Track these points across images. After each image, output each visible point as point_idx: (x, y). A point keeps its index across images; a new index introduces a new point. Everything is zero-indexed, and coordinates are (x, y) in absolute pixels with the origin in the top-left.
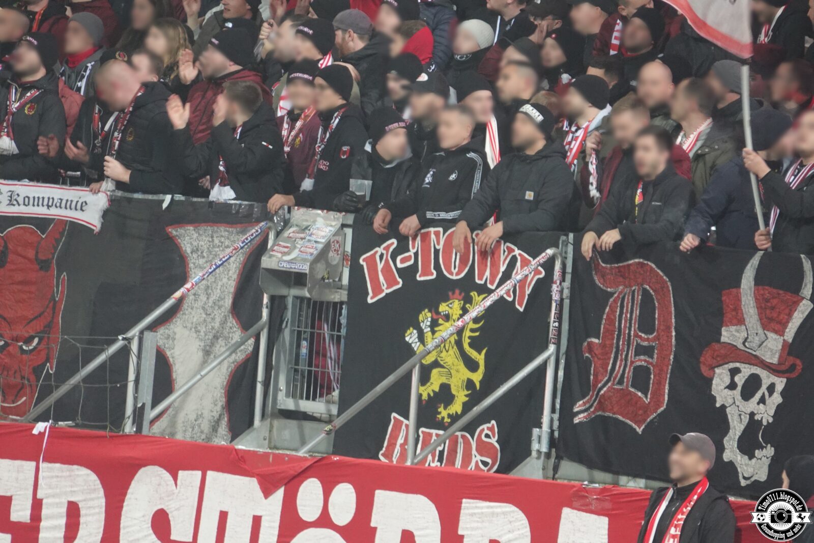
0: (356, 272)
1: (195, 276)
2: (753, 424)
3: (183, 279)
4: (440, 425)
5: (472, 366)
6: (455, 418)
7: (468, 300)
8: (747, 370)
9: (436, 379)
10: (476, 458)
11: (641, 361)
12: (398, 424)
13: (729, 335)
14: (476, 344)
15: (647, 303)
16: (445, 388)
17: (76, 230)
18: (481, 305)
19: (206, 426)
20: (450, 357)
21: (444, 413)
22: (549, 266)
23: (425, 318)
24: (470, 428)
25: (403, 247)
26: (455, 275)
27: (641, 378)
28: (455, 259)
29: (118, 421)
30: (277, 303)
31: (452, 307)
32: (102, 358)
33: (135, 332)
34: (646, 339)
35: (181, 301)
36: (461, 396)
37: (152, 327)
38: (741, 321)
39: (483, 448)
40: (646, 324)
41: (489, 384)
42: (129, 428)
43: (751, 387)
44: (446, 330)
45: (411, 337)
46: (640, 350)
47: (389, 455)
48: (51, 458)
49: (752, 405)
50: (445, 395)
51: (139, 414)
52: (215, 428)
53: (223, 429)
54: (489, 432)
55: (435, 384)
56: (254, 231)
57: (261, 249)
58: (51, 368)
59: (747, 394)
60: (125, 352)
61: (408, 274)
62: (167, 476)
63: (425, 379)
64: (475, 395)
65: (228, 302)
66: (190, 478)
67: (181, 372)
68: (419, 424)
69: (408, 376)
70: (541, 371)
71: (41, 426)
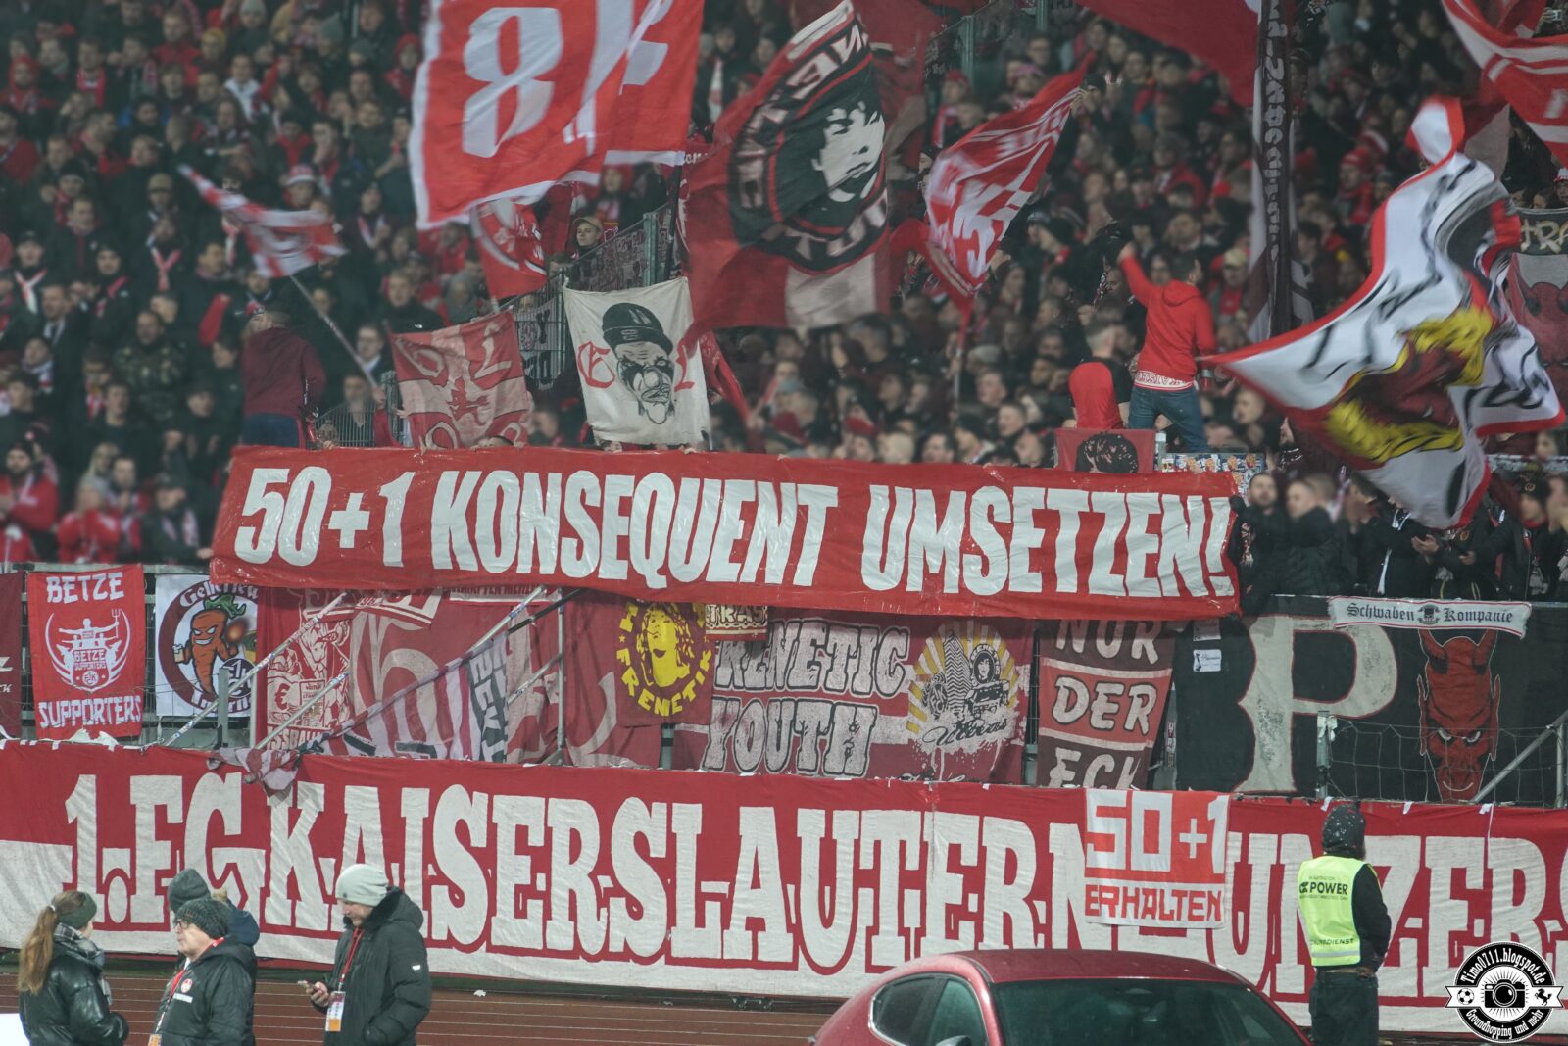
17: (1505, 636)
29: (1551, 798)
32: (1533, 745)
33: (1560, 720)
48: (1495, 834)
58: (1493, 757)
71: (1486, 807)
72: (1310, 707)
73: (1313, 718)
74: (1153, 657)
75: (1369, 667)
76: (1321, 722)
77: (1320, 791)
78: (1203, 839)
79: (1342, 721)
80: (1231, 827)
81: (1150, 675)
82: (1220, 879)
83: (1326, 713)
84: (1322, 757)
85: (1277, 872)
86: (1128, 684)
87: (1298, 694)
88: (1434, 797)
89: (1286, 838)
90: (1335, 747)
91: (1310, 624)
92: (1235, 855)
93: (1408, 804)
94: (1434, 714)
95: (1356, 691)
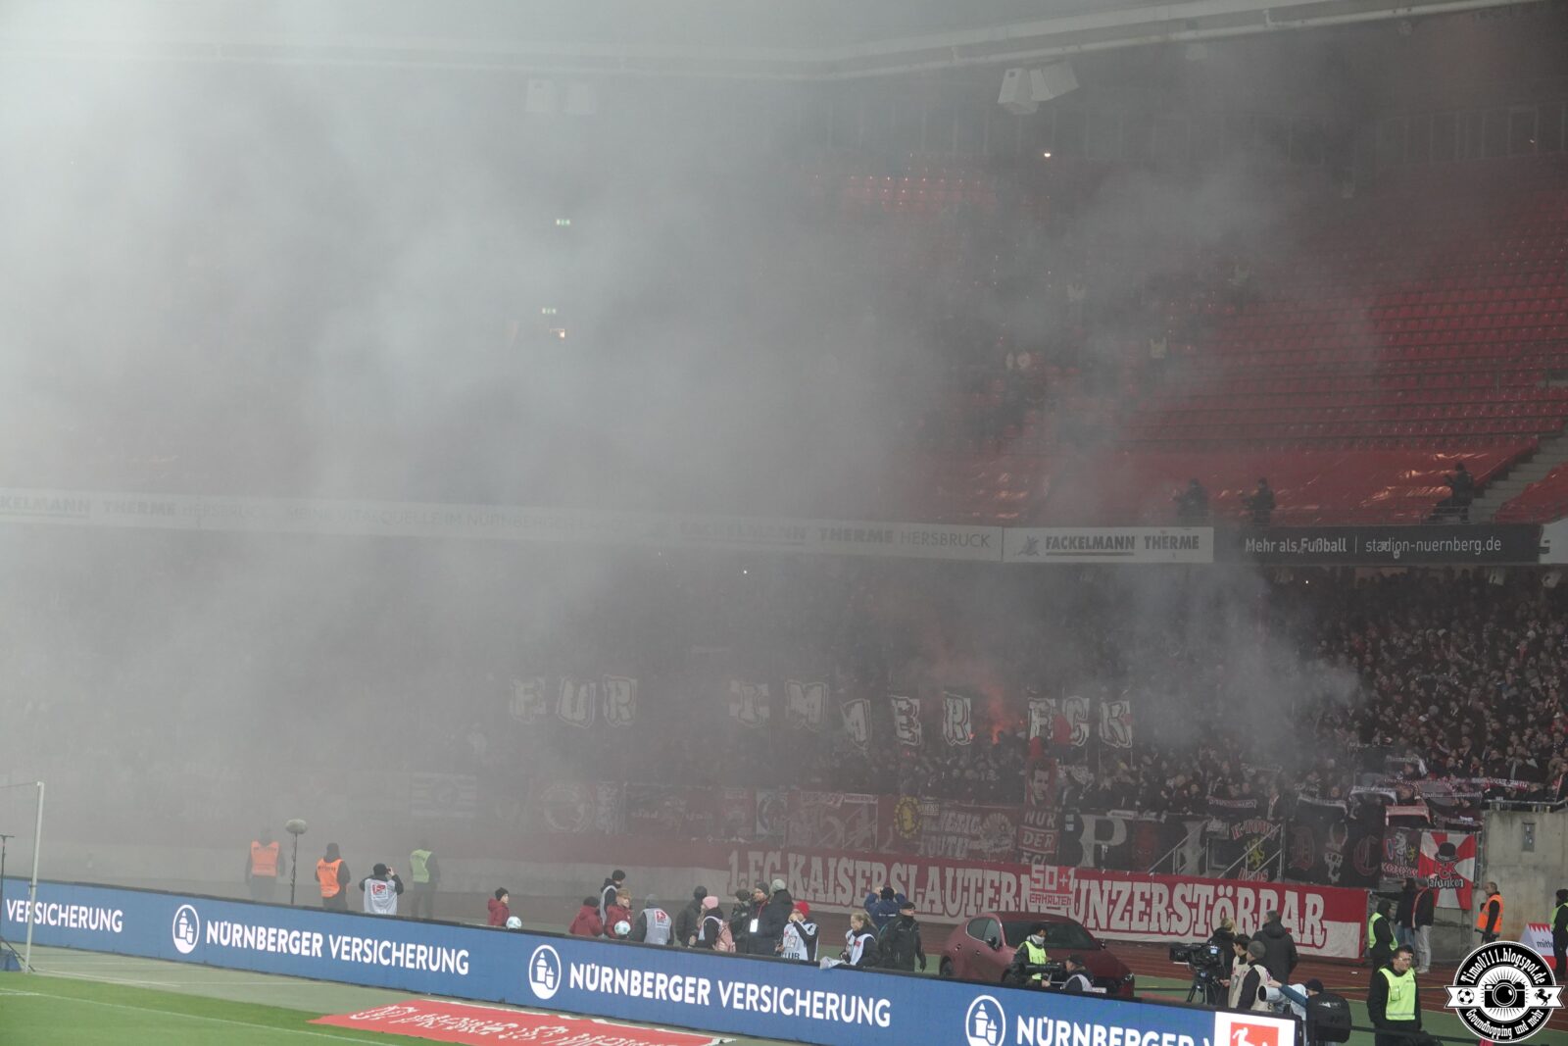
0: (1230, 831)
1: (1190, 834)
2: (1335, 868)
3: (1187, 835)
4: (1254, 870)
6: (1257, 868)
7: (1260, 838)
8: (1333, 854)
9: (1252, 858)
10: (1262, 878)
11: (1306, 852)
12: (1243, 871)
13: (1328, 845)
14: (1262, 849)
15: (1306, 838)
16: (1254, 860)
17: (1159, 823)
18: (1262, 838)
19: (1193, 872)
20: (1256, 853)
21: (1254, 867)
23: (1249, 843)
24: (1261, 871)
25: (1242, 825)
26: (1256, 831)
27: (1306, 857)
28: (1256, 828)
29: (1172, 872)
30: (1211, 840)
31: (1256, 840)
32: (1166, 856)
33: (1175, 849)
34: (1306, 847)
35: (1186, 841)
36: (1259, 863)
37: (1179, 847)
38: (1330, 841)
39: (1264, 876)
40: (1307, 843)
41: (1265, 859)
42: (1174, 873)
43: (1334, 858)
45: (1245, 848)
46: (1305, 850)
47: (1241, 878)
48: (1155, 882)
49: (1335, 863)
51: (1176, 870)
52: (1196, 873)
53: (1198, 873)
54: (1266, 872)
55: (1252, 860)
56: (1204, 822)
57: (1206, 826)
58: (1154, 859)
60: (1171, 856)
61: (1244, 832)
62: (1184, 885)
63: (1249, 858)
64: (1262, 863)
65: (1199, 841)
66: (1190, 886)
67: (1187, 859)
68: (1249, 870)
69: (1245, 858)
70: (1278, 856)
71: (1152, 874)
72: (1100, 842)
73: (1100, 846)
74: (1053, 826)
75: (1118, 831)
76: (1103, 847)
77: (1102, 867)
78: (1067, 881)
79: (1109, 846)
80: (1076, 877)
81: (1052, 831)
82: (1071, 893)
83: (1105, 844)
84: (1103, 857)
85: (1088, 891)
86: (1046, 834)
87: (1096, 838)
88: (1136, 871)
89: (1091, 881)
90: (1107, 855)
91: (1101, 818)
92: (1076, 886)
93: (1128, 873)
94: (1137, 845)
95: (1114, 838)
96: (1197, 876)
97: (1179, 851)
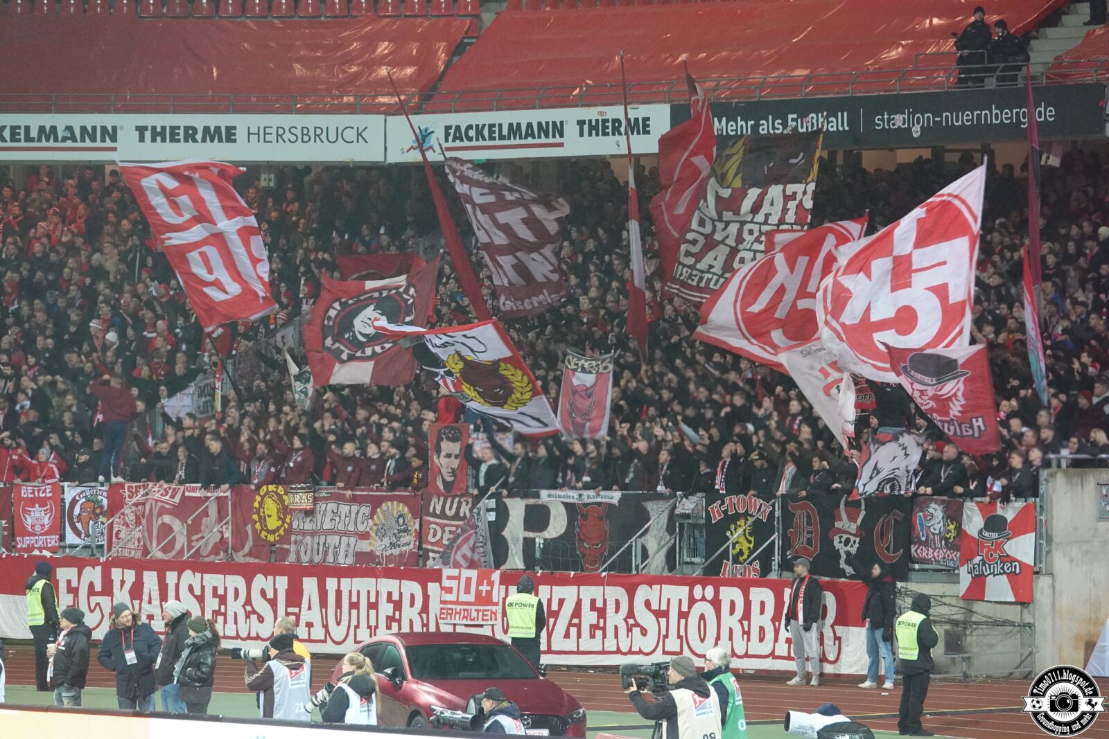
0: (707, 512)
1: (653, 518)
2: (849, 555)
3: (649, 520)
4: (741, 563)
5: (749, 542)
6: (745, 560)
7: (747, 519)
8: (845, 536)
9: (738, 547)
10: (753, 573)
11: (809, 536)
12: (726, 564)
13: (838, 525)
14: (750, 534)
15: (809, 517)
16: (741, 550)
17: (611, 505)
18: (751, 520)
19: (660, 569)
20: (742, 540)
21: (741, 559)
22: (773, 505)
23: (732, 527)
24: (750, 563)
25: (723, 503)
26: (741, 511)
27: (809, 541)
28: (741, 505)
29: (630, 570)
30: (681, 526)
31: (742, 522)
32: (622, 549)
33: (634, 539)
34: (810, 529)
35: (648, 528)
36: (746, 553)
37: (640, 537)
38: (841, 519)
39: (755, 570)
40: (809, 524)
41: (755, 549)
42: (634, 572)
43: (847, 542)
44: (740, 531)
45: (728, 534)
46: (808, 532)
47: (724, 574)
48: (608, 585)
49: (848, 548)
50: (741, 553)
51: (637, 567)
52: (663, 570)
53: (666, 570)
54: (757, 565)
55: (737, 549)
56: (672, 501)
57: (675, 507)
58: (606, 554)
59: (846, 544)
60: (631, 546)
61: (725, 512)
62: (648, 587)
64: (751, 553)
65: (665, 526)
66: (656, 587)
67: (651, 552)
68: (733, 563)
69: (728, 546)
70: (773, 542)
71: (604, 574)
72: (531, 535)
73: (532, 540)
75: (555, 516)
76: (537, 540)
77: (537, 568)
78: (489, 588)
79: (545, 540)
80: (501, 583)
82: (497, 604)
83: (539, 537)
84: (538, 555)
87: (527, 528)
88: (583, 570)
90: (543, 551)
91: (531, 501)
92: (502, 594)
93: (572, 573)
94: (582, 537)
95: (550, 527)
96: (666, 573)
97: (640, 541)
